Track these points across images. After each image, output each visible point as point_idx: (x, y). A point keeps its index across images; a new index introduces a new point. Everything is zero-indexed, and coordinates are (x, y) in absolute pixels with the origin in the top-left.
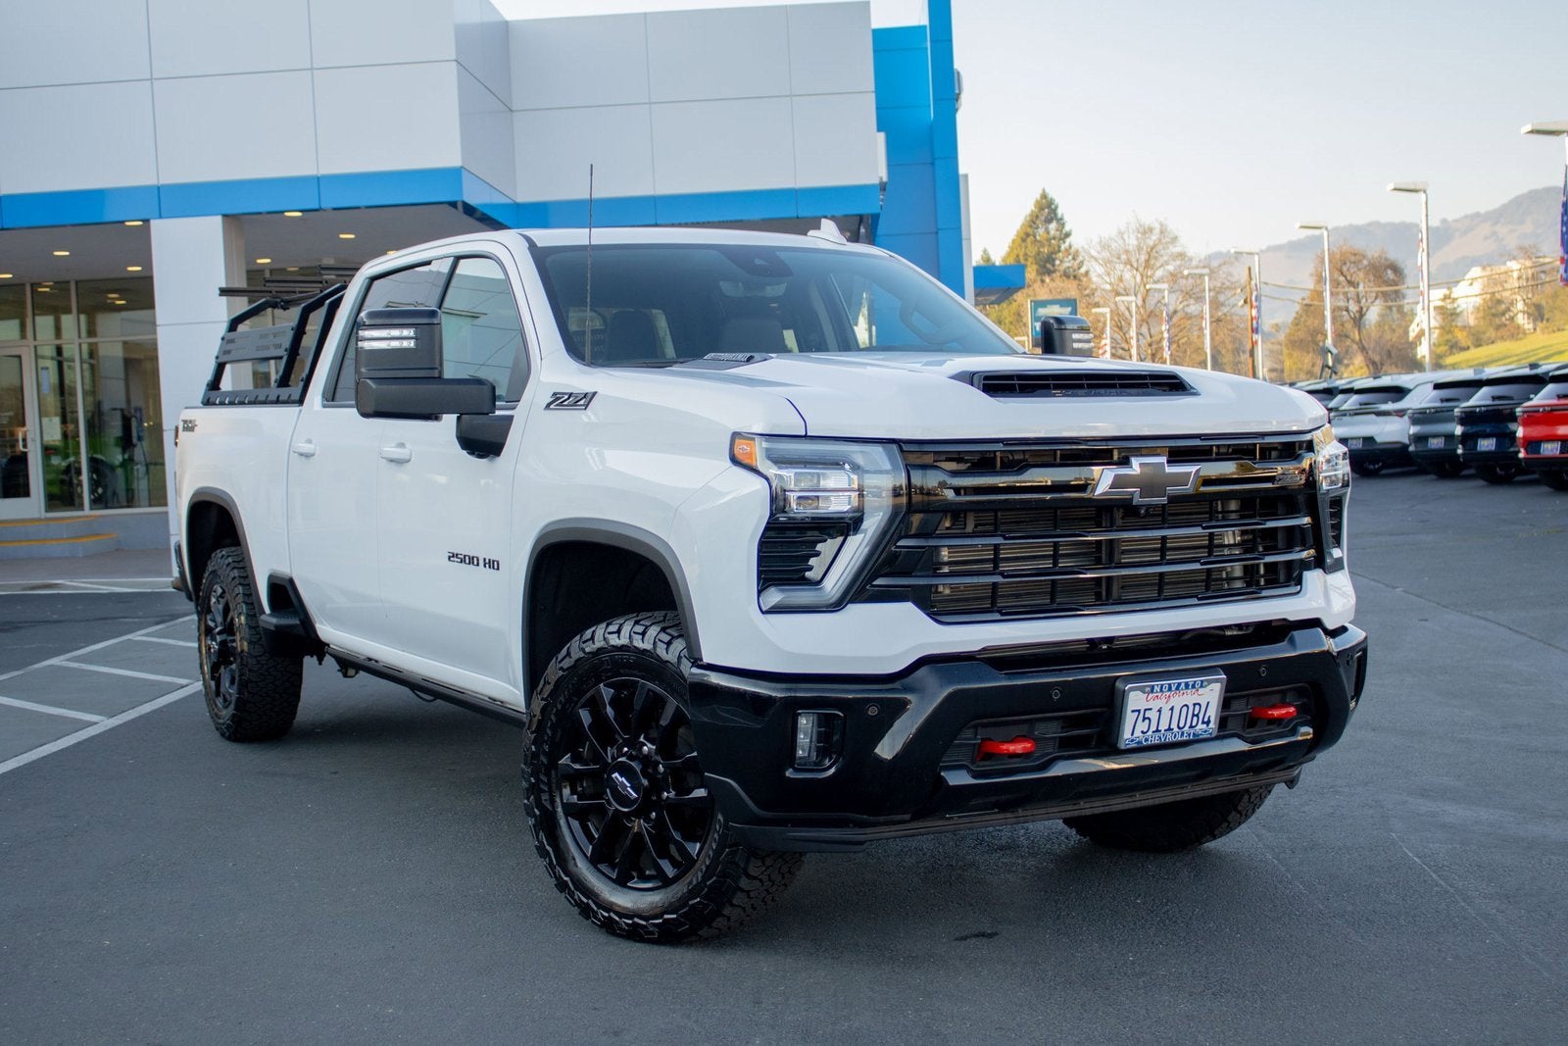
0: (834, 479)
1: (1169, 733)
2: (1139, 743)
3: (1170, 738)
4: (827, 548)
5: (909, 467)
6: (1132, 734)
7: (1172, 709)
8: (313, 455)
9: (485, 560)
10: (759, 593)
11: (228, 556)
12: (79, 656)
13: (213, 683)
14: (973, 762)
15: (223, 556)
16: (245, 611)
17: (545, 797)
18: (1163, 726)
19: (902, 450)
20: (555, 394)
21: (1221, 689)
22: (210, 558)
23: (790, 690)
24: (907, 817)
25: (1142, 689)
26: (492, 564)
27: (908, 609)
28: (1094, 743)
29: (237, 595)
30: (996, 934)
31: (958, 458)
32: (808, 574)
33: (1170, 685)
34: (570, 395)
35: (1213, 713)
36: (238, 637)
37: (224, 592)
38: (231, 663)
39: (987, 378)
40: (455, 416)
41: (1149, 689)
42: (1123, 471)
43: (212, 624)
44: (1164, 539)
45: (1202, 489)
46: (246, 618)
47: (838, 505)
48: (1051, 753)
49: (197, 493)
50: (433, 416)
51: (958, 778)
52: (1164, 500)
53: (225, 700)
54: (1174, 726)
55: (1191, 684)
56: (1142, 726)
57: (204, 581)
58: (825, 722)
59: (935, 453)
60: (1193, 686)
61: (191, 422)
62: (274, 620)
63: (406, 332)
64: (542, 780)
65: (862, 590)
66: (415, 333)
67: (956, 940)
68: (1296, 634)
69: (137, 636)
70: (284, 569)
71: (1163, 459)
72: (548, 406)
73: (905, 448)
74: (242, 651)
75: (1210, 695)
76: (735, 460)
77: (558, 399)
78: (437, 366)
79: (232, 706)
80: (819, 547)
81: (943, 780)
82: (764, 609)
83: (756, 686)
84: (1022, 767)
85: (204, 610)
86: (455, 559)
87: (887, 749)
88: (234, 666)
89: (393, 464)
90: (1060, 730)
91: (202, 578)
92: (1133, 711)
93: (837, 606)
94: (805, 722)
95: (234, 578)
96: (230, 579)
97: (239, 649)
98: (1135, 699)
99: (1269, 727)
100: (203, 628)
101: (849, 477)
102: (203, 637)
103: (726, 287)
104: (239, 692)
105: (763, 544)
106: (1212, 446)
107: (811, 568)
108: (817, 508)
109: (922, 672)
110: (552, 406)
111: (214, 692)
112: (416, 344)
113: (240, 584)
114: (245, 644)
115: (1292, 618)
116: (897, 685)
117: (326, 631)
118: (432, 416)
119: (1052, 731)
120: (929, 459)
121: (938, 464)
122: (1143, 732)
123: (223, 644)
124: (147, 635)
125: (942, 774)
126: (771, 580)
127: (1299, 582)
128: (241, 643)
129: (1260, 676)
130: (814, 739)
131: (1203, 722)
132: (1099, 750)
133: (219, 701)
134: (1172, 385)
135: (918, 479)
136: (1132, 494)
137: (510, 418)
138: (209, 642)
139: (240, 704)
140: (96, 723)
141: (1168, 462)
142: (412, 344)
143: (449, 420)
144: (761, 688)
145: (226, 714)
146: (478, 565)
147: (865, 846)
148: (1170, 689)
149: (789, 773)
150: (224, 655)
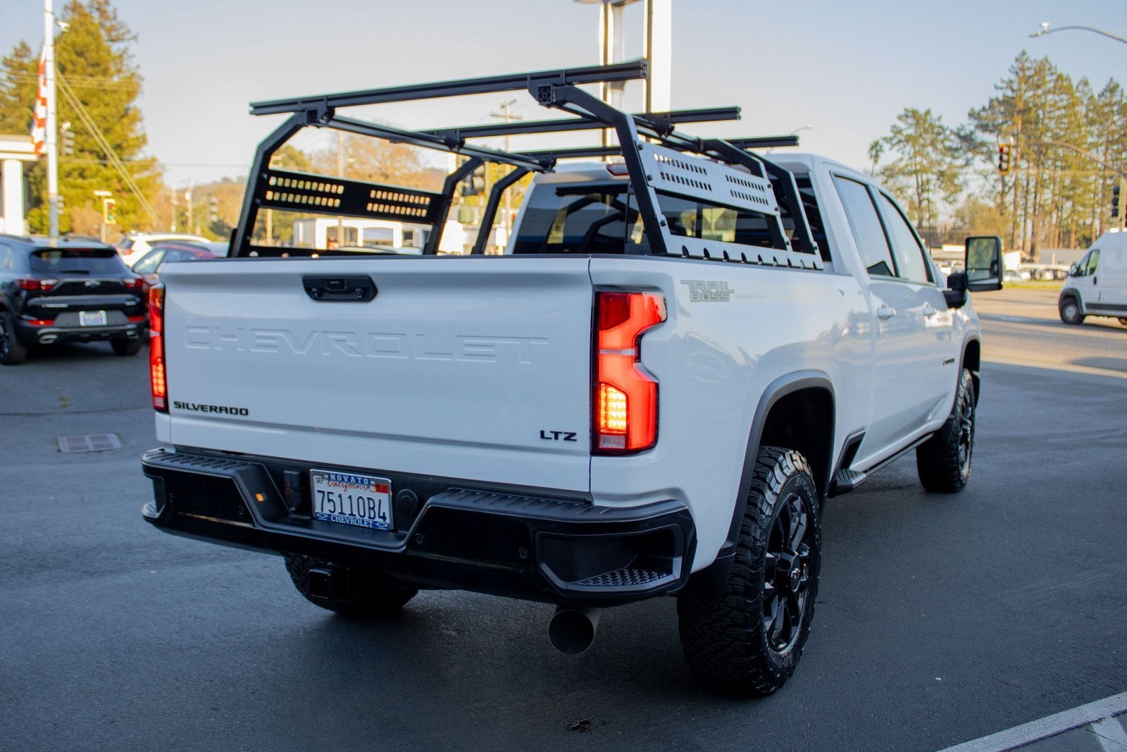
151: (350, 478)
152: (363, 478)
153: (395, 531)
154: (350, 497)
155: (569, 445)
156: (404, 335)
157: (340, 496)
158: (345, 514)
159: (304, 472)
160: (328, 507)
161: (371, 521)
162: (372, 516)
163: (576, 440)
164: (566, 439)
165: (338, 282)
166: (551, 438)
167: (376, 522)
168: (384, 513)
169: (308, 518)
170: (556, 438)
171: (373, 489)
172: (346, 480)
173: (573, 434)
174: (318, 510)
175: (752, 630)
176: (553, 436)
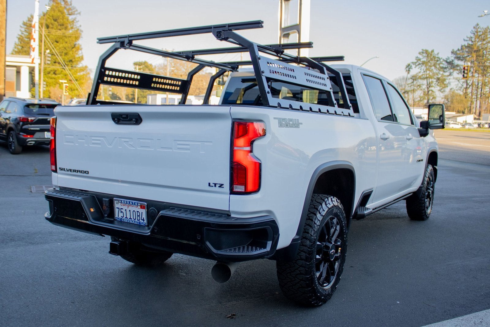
151: (130, 202)
152: (135, 202)
153: (148, 226)
154: (130, 211)
155: (220, 189)
156: (153, 139)
157: (126, 210)
158: (128, 218)
159: (111, 199)
160: (121, 215)
161: (138, 221)
162: (139, 219)
163: (223, 187)
164: (220, 187)
165: (125, 116)
166: (213, 186)
167: (140, 222)
168: (144, 218)
169: (113, 219)
170: (215, 186)
171: (139, 207)
172: (128, 203)
173: (223, 185)
174: (116, 216)
175: (309, 276)
176: (214, 185)
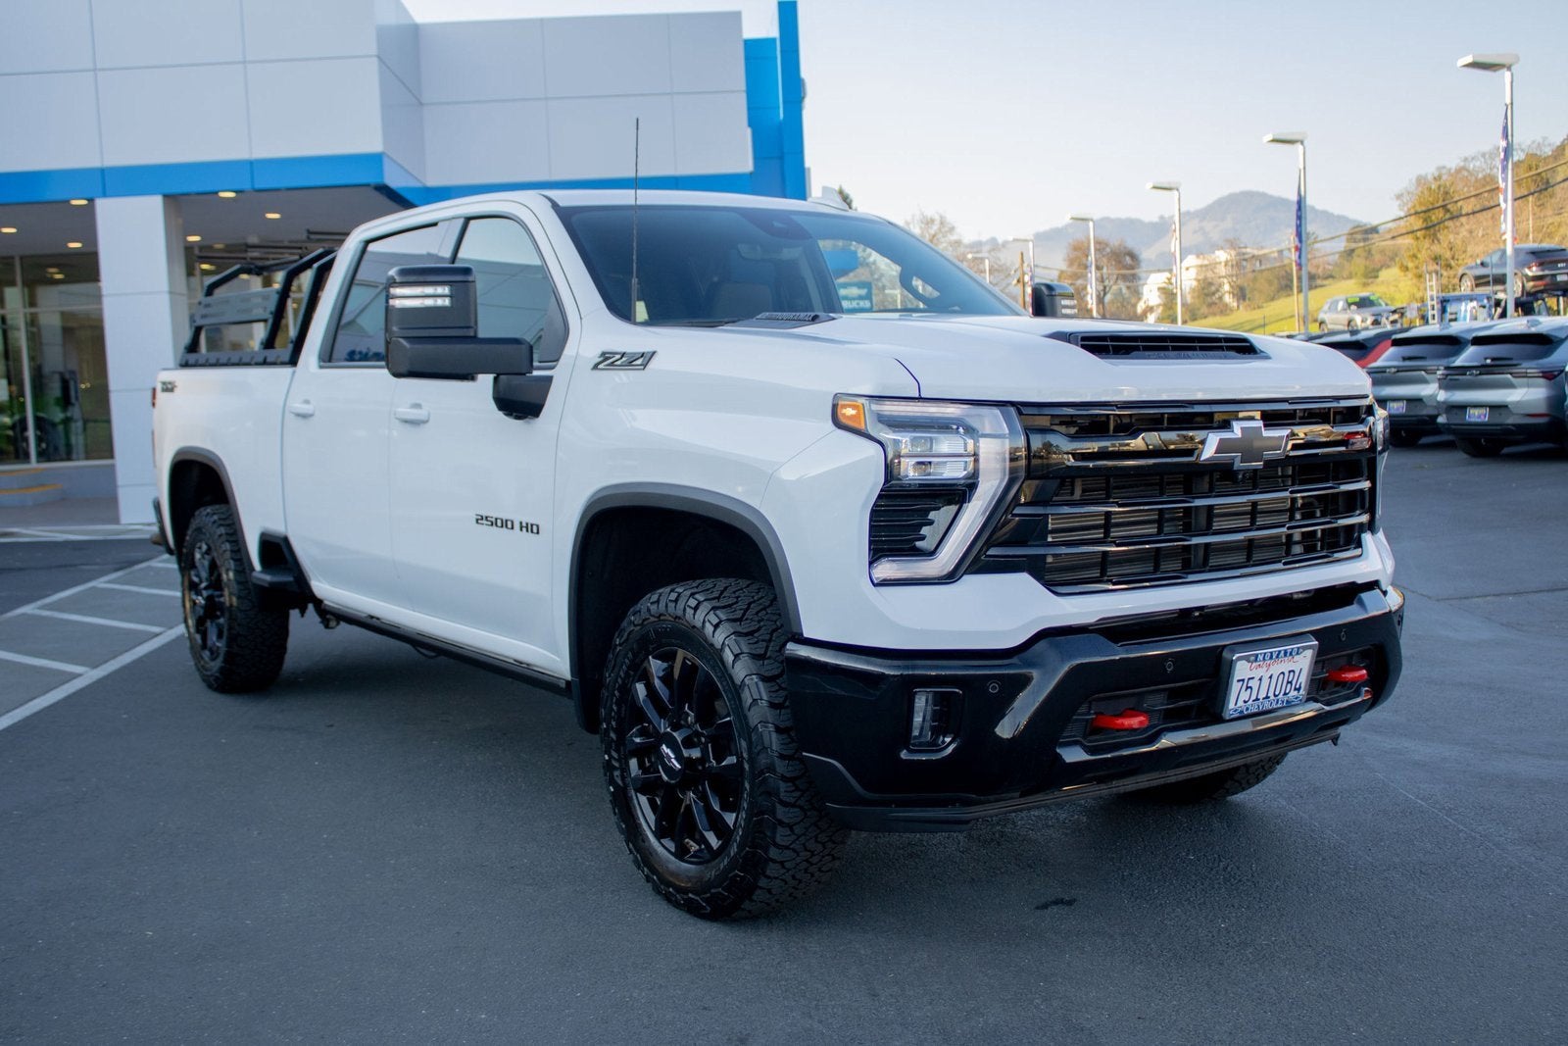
0: (946, 444)
1: (1266, 702)
2: (1242, 712)
3: (1267, 706)
4: (941, 515)
5: (1029, 431)
6: (1236, 704)
7: (1271, 677)
8: (311, 415)
9: (521, 523)
10: (871, 563)
11: (214, 514)
12: (50, 604)
13: (198, 637)
14: (1084, 737)
15: (208, 514)
16: (233, 567)
17: (617, 773)
18: (1262, 695)
19: (1020, 413)
20: (603, 354)
21: (1313, 656)
22: (193, 515)
23: (907, 668)
24: (1017, 794)
25: (1247, 659)
26: (531, 528)
27: (1024, 580)
28: (1194, 714)
29: (225, 551)
30: (1075, 900)
31: (1068, 421)
32: (919, 544)
33: (1271, 653)
34: (623, 355)
35: (1303, 680)
36: (226, 592)
37: (209, 549)
38: (218, 617)
39: (1084, 339)
40: (490, 377)
41: (1253, 658)
42: (1226, 435)
43: (196, 579)
44: (1254, 504)
45: (1292, 454)
46: (235, 575)
47: (953, 472)
48: (1155, 726)
49: (179, 453)
50: (470, 377)
51: (1073, 755)
52: (1260, 464)
53: (212, 652)
54: (1271, 694)
55: (1289, 651)
56: (1245, 695)
57: (188, 538)
58: (940, 699)
59: (1052, 415)
60: (1291, 654)
61: (170, 383)
62: (268, 578)
63: (440, 290)
64: (615, 758)
65: (978, 561)
66: (451, 290)
67: (1037, 908)
68: (1365, 596)
69: (101, 583)
70: (277, 527)
71: (1260, 424)
72: (596, 367)
73: (1025, 410)
74: (231, 606)
75: (1302, 663)
76: (838, 423)
77: (607, 359)
78: (472, 324)
79: (221, 658)
80: (932, 515)
81: (1059, 757)
82: (876, 582)
83: (868, 663)
84: (1129, 741)
85: (186, 564)
86: (484, 522)
87: (1005, 730)
88: (222, 620)
89: (407, 425)
90: (1166, 702)
91: (185, 535)
92: (1239, 681)
93: (951, 578)
94: (921, 703)
95: (220, 536)
96: (216, 537)
97: (228, 604)
98: (1242, 670)
99: (1336, 689)
100: (186, 583)
101: (965, 440)
102: (187, 592)
103: (743, 248)
104: (229, 645)
105: (875, 513)
106: (1295, 410)
107: (923, 538)
108: (929, 474)
109: (1041, 645)
110: (600, 366)
111: (200, 646)
112: (452, 302)
113: (228, 541)
114: (234, 599)
115: (1360, 581)
116: (1015, 660)
117: (321, 587)
118: (468, 376)
119: (1159, 703)
120: (1045, 422)
121: (1055, 428)
122: (1245, 702)
123: (209, 599)
124: (109, 582)
125: (1058, 751)
126: (883, 550)
127: (1359, 545)
128: (228, 598)
129: (1341, 640)
130: (928, 718)
131: (1295, 689)
132: (1200, 721)
133: (206, 654)
134: (1243, 348)
135: (1037, 442)
136: (1233, 458)
137: (549, 379)
138: (194, 597)
139: (230, 657)
140: (80, 675)
141: (1265, 426)
142: (447, 302)
143: (486, 381)
144: (876, 665)
145: (216, 665)
146: (512, 528)
147: (970, 825)
148: (1271, 658)
149: (904, 755)
150: (212, 609)
